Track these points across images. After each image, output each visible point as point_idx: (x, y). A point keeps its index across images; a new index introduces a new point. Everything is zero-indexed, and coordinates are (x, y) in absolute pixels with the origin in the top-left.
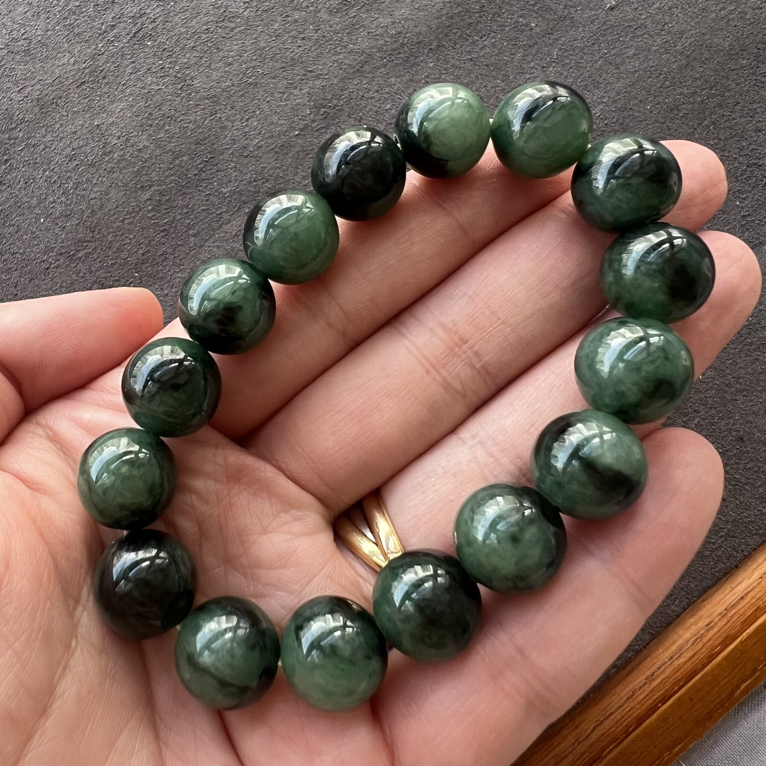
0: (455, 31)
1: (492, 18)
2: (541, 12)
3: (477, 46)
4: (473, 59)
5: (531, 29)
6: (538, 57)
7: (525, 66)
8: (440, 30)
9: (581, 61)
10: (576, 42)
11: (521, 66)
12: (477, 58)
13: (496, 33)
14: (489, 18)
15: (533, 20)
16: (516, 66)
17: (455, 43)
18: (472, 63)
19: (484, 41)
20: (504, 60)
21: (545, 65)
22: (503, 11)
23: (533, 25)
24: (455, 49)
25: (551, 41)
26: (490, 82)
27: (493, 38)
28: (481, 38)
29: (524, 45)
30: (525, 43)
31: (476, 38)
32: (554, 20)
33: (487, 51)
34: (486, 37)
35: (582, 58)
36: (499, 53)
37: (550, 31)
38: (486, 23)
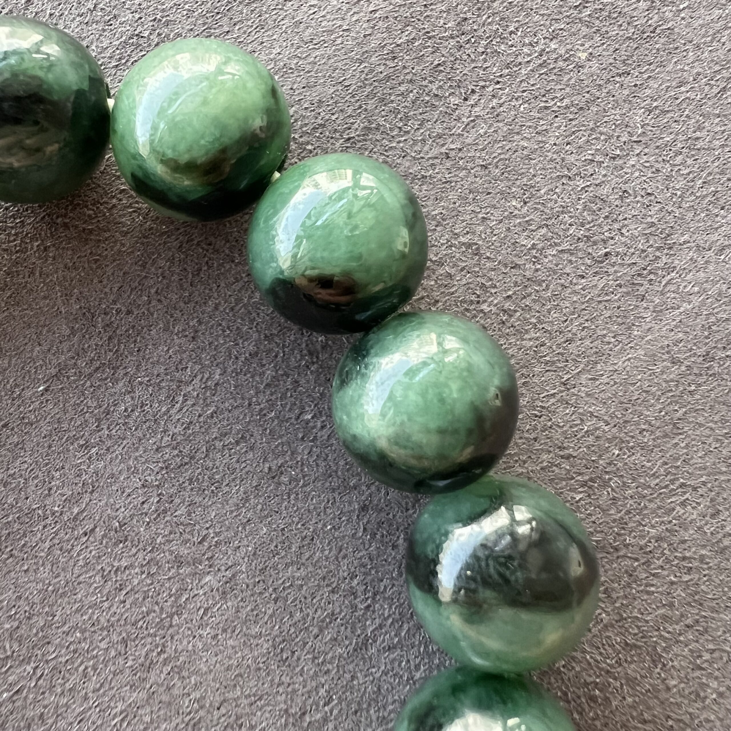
0: (402, 88)
1: (486, 47)
2: (597, 22)
3: (458, 119)
4: (452, 154)
5: (579, 67)
6: (601, 134)
7: (572, 159)
8: (368, 89)
9: (698, 134)
10: (683, 89)
11: (563, 160)
12: (460, 150)
13: (498, 82)
14: (481, 50)
15: (582, 45)
16: (551, 160)
17: (407, 118)
18: (448, 164)
19: (472, 106)
20: (524, 148)
21: (618, 152)
22: (512, 29)
23: (584, 56)
24: (408, 132)
25: (626, 92)
26: (494, 207)
27: (493, 96)
28: (466, 99)
29: (567, 107)
30: (566, 102)
31: (454, 100)
32: (629, 38)
33: (482, 131)
34: (476, 97)
35: (700, 128)
36: (511, 132)
37: (623, 68)
38: (473, 61)
